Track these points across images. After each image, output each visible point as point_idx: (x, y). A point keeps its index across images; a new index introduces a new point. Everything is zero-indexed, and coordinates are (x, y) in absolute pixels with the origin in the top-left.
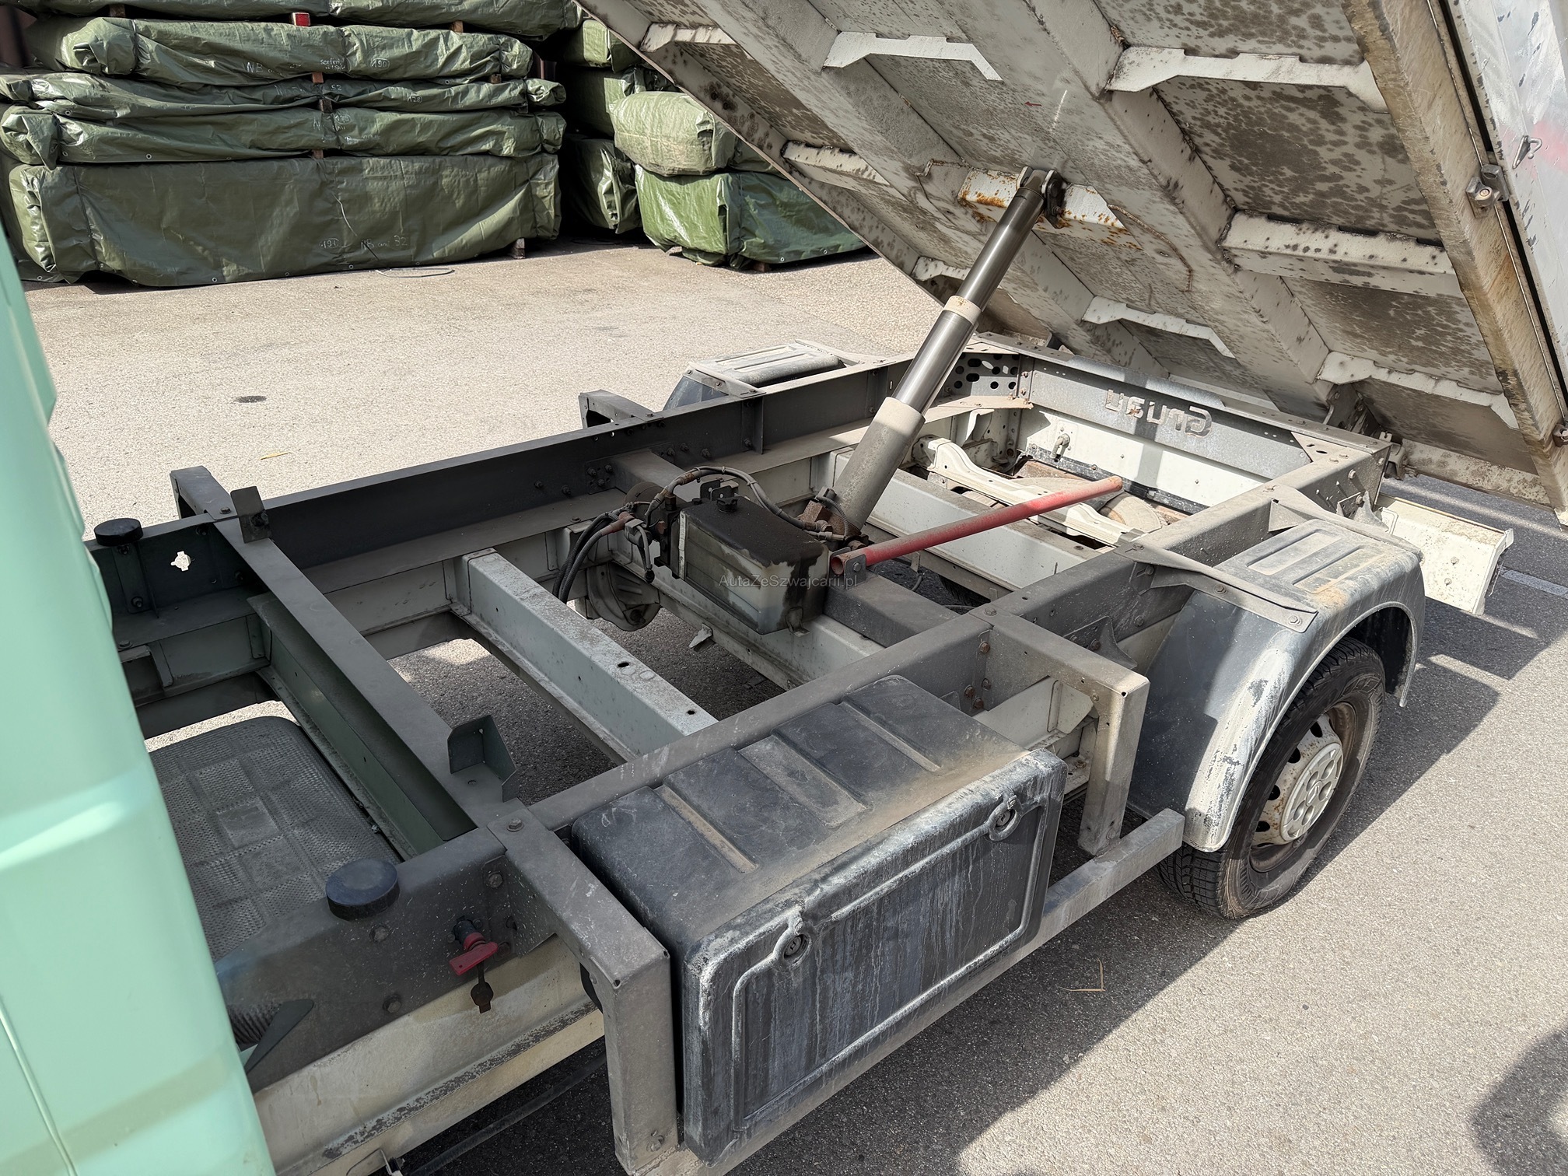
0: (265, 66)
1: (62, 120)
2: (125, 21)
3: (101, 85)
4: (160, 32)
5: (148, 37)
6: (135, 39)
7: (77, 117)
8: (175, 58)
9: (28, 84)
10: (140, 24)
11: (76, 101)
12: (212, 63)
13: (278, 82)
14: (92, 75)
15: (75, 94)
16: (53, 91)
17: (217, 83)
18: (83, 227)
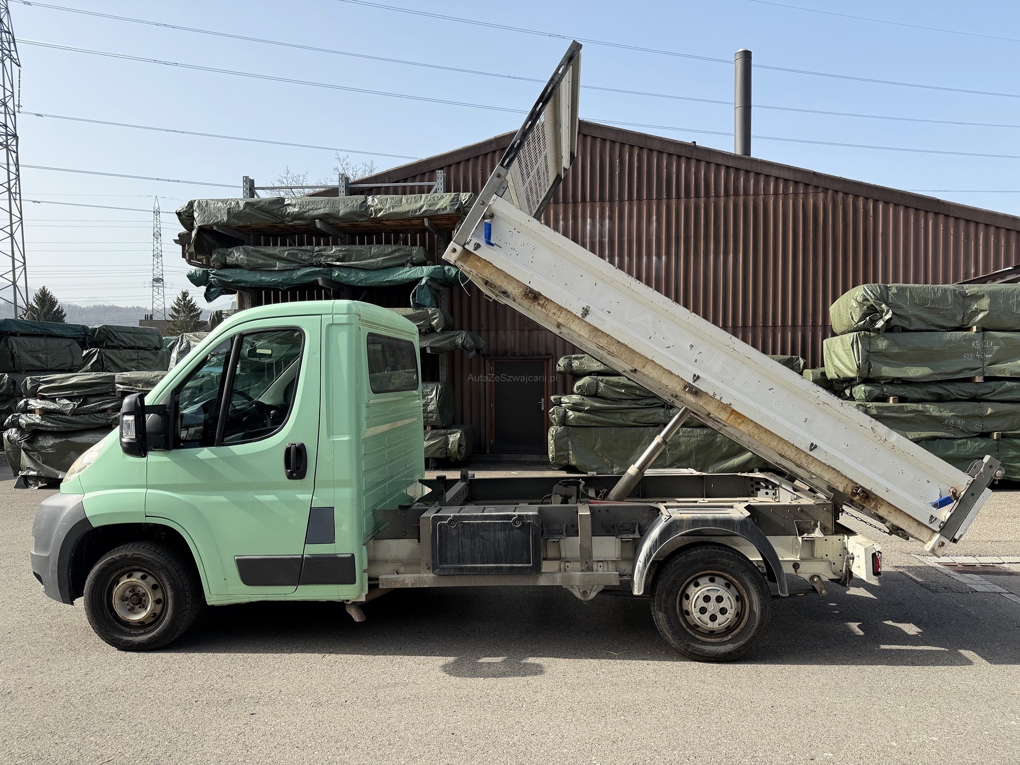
0: (644, 392)
1: (567, 410)
2: (595, 377)
3: (583, 399)
4: (607, 380)
5: (602, 382)
6: (597, 383)
7: (572, 409)
8: (610, 389)
9: (560, 398)
10: (600, 378)
11: (573, 404)
12: (623, 391)
13: (649, 398)
14: (581, 395)
15: (573, 401)
16: (567, 401)
17: (624, 398)
18: (566, 448)
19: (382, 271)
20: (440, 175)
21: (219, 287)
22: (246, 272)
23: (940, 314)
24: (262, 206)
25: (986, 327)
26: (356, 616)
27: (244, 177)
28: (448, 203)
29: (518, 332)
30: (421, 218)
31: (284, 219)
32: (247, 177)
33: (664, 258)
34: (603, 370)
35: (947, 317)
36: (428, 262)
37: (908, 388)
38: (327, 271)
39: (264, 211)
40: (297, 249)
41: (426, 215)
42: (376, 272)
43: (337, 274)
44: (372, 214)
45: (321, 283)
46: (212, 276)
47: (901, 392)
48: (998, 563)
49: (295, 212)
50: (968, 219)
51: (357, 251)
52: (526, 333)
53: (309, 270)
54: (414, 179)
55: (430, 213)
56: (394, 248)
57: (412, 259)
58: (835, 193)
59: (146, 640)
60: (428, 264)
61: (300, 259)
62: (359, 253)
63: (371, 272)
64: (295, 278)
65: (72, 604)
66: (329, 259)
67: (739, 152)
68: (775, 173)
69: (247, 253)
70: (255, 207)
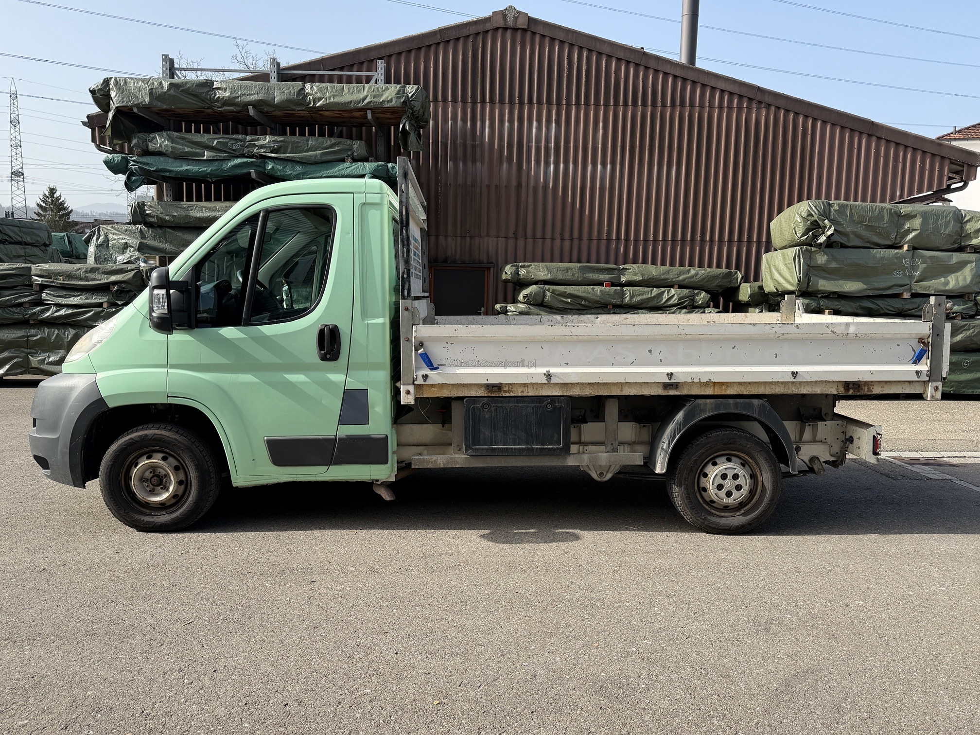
0: (589, 302)
2: (543, 286)
3: (529, 308)
4: (553, 290)
5: (549, 291)
6: (544, 292)
8: (556, 298)
9: (506, 307)
10: (547, 287)
12: (569, 300)
13: (593, 308)
14: (527, 304)
15: (520, 310)
16: (513, 309)
17: (570, 308)
19: (320, 165)
20: (381, 64)
21: (141, 175)
22: (170, 160)
23: (876, 232)
24: (189, 88)
25: (916, 245)
26: (386, 496)
27: (163, 55)
28: (394, 95)
29: (459, 239)
30: (364, 110)
31: (212, 104)
32: (166, 56)
33: (609, 167)
34: (550, 279)
35: (882, 235)
36: (370, 159)
37: (843, 302)
38: (260, 162)
39: (190, 94)
40: (227, 138)
41: (369, 107)
42: (314, 166)
43: (270, 167)
44: (310, 103)
45: (253, 176)
46: (132, 163)
47: (836, 306)
48: (938, 457)
49: (226, 97)
50: (898, 142)
51: (293, 143)
52: (468, 239)
53: (239, 161)
54: (351, 67)
55: (374, 105)
56: (333, 140)
57: (353, 154)
58: (777, 109)
59: (169, 521)
60: (370, 160)
61: (230, 149)
62: (296, 145)
63: (309, 166)
64: (225, 169)
65: (84, 487)
66: (262, 150)
67: (684, 60)
68: (721, 85)
69: (172, 140)
70: (181, 89)
